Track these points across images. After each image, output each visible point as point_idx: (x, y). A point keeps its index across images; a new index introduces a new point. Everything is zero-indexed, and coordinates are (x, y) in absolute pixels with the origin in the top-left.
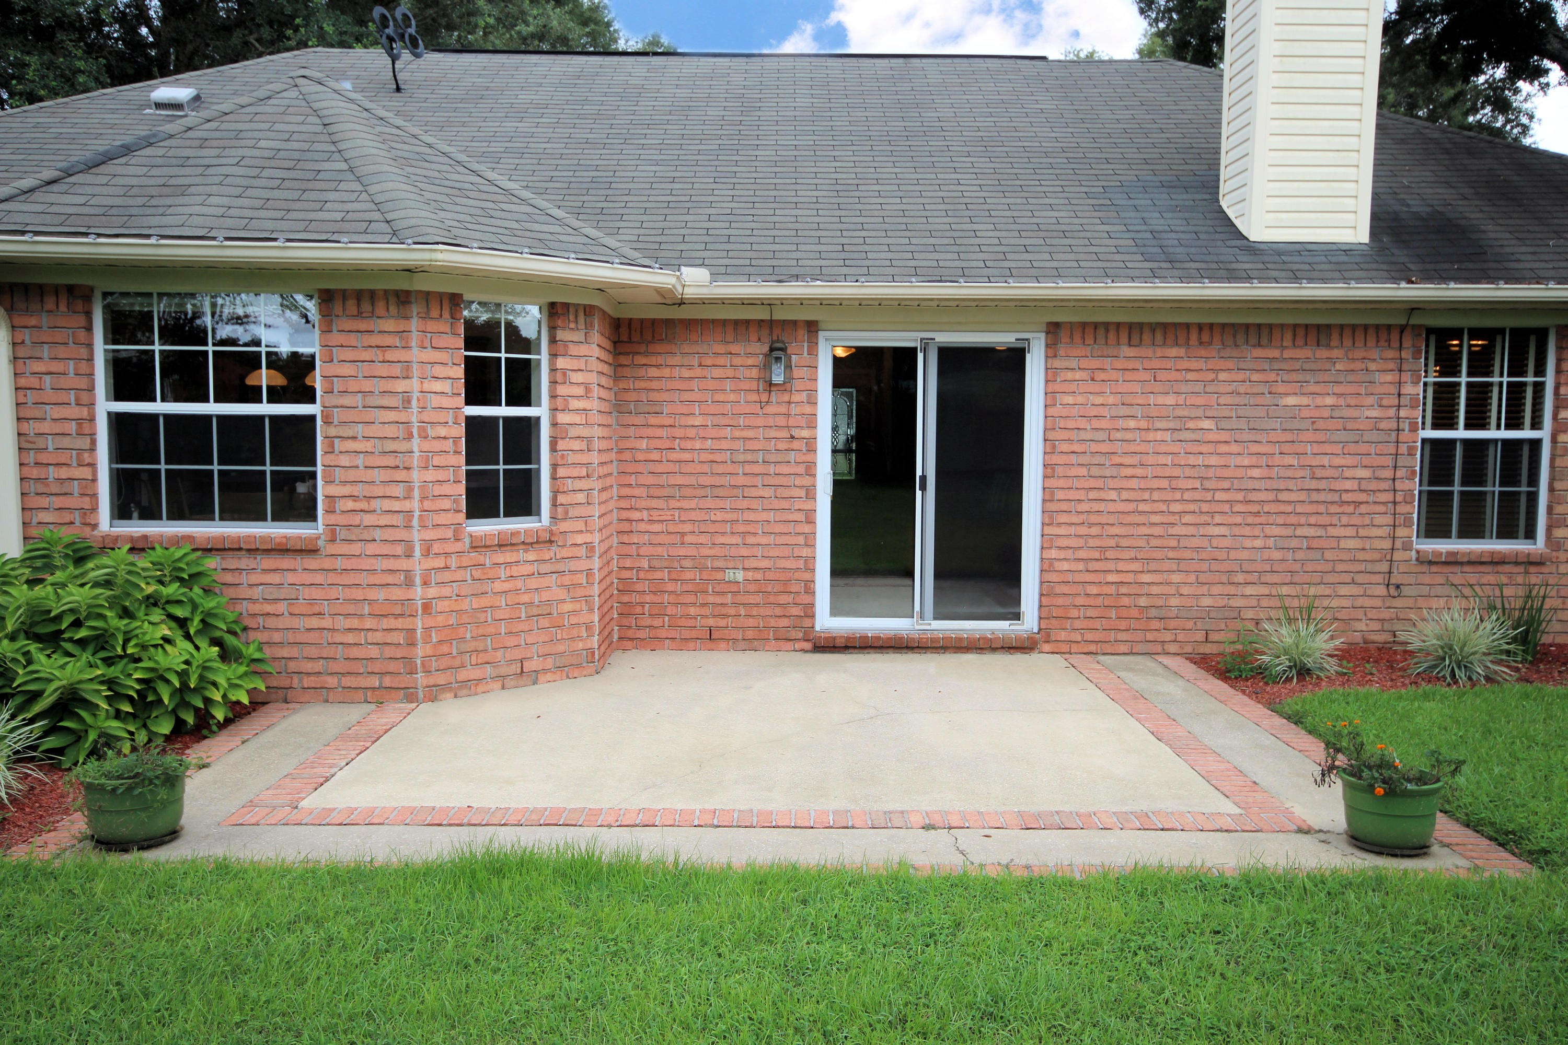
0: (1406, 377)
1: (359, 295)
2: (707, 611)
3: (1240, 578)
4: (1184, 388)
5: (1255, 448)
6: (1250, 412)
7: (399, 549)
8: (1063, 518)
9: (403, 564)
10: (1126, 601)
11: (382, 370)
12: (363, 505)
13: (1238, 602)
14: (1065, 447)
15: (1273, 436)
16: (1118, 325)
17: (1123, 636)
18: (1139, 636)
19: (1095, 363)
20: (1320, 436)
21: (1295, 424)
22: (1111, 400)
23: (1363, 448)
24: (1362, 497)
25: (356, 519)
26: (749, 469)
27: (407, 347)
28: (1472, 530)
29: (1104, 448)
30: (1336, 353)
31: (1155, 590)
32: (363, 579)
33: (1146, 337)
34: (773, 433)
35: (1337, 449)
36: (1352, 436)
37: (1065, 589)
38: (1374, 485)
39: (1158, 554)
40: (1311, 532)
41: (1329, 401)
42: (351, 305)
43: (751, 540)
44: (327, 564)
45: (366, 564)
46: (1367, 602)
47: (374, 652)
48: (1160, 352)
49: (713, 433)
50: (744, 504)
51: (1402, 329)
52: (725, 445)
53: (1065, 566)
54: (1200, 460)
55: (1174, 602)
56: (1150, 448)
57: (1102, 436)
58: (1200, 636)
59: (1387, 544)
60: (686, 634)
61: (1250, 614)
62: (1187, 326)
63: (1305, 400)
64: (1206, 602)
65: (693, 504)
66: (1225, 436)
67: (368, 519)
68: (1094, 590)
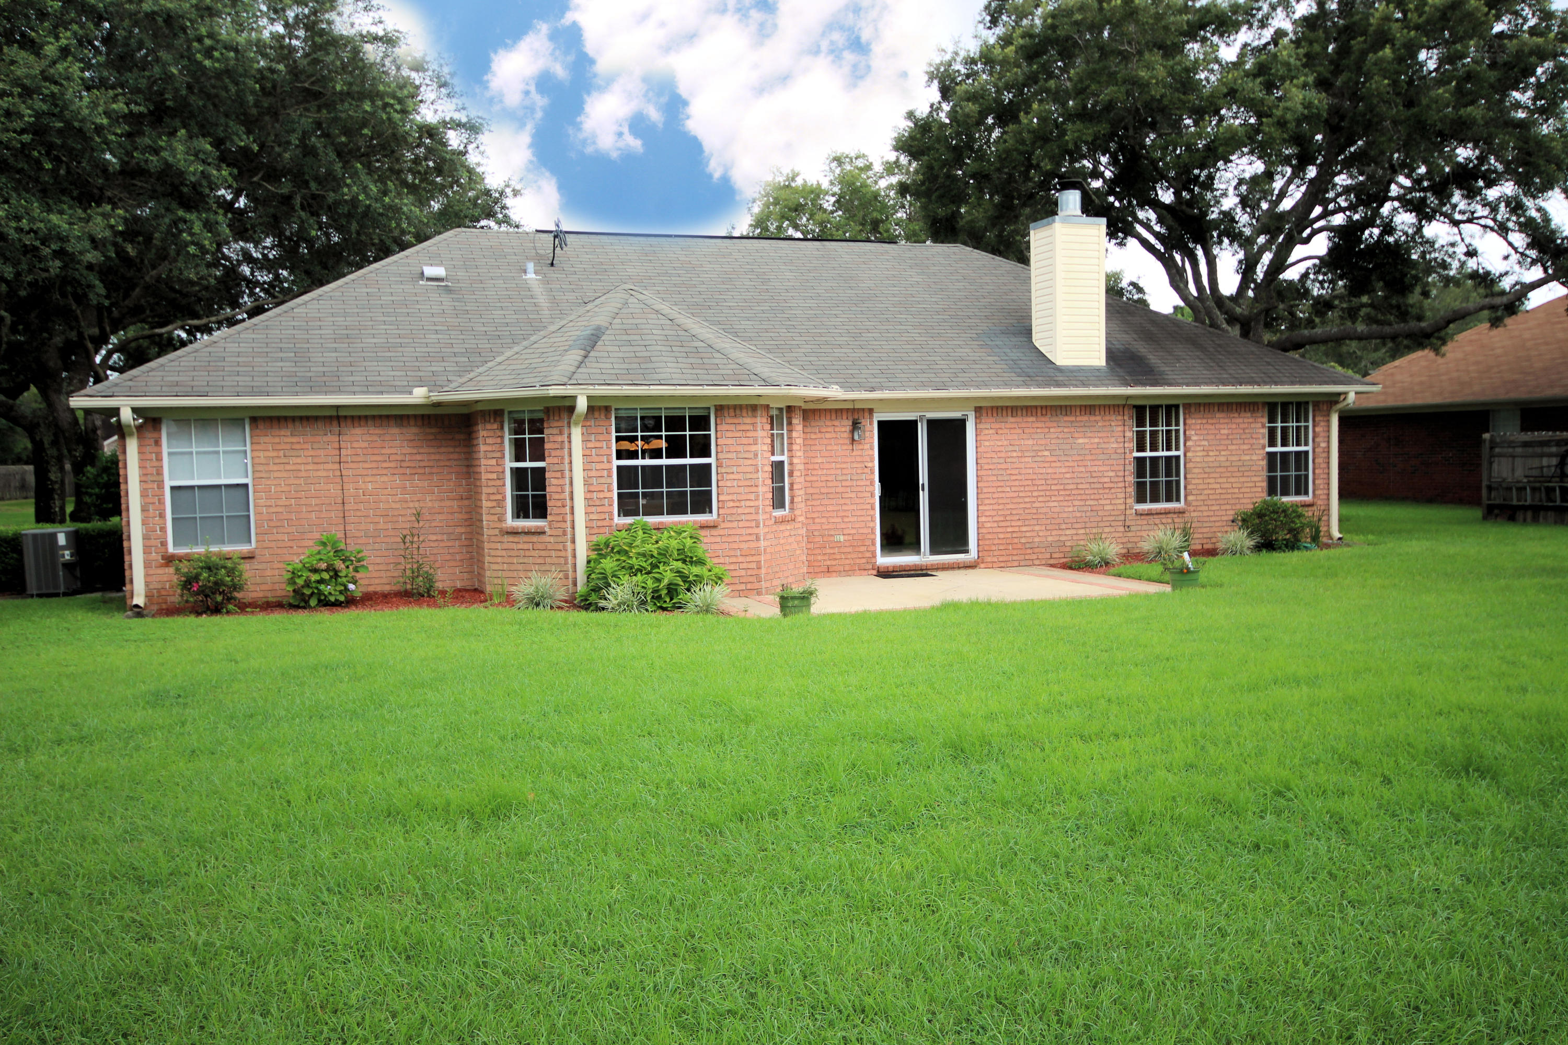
0: (1127, 428)
1: (735, 407)
2: (826, 557)
3: (1064, 526)
4: (1036, 436)
5: (1067, 464)
6: (1064, 447)
7: (753, 524)
8: (987, 502)
9: (755, 531)
10: (1016, 541)
11: (745, 441)
12: (737, 504)
13: (1063, 538)
14: (986, 467)
15: (1075, 458)
16: (1007, 407)
17: (1015, 558)
18: (1022, 557)
19: (998, 426)
20: (1093, 457)
21: (1083, 452)
22: (1005, 443)
23: (1111, 462)
24: (1112, 485)
25: (734, 511)
26: (844, 484)
27: (756, 430)
28: (1155, 499)
29: (1003, 466)
30: (1098, 418)
31: (1028, 534)
32: (737, 539)
33: (1019, 413)
34: (855, 465)
35: (1100, 463)
36: (1107, 457)
37: (990, 536)
38: (1116, 480)
39: (1029, 517)
40: (1092, 503)
41: (1096, 440)
42: (731, 411)
43: (846, 520)
44: (722, 532)
45: (739, 532)
46: (1117, 535)
47: (743, 573)
48: (1025, 419)
49: (827, 466)
50: (842, 501)
51: (1124, 406)
52: (833, 472)
53: (989, 525)
54: (1044, 471)
55: (1037, 540)
56: (1022, 466)
57: (1002, 461)
58: (1048, 556)
59: (1123, 507)
60: (817, 570)
61: (1068, 544)
62: (1036, 407)
63: (1086, 441)
64: (1050, 539)
65: (818, 502)
66: (1054, 459)
67: (740, 511)
68: (1001, 536)
